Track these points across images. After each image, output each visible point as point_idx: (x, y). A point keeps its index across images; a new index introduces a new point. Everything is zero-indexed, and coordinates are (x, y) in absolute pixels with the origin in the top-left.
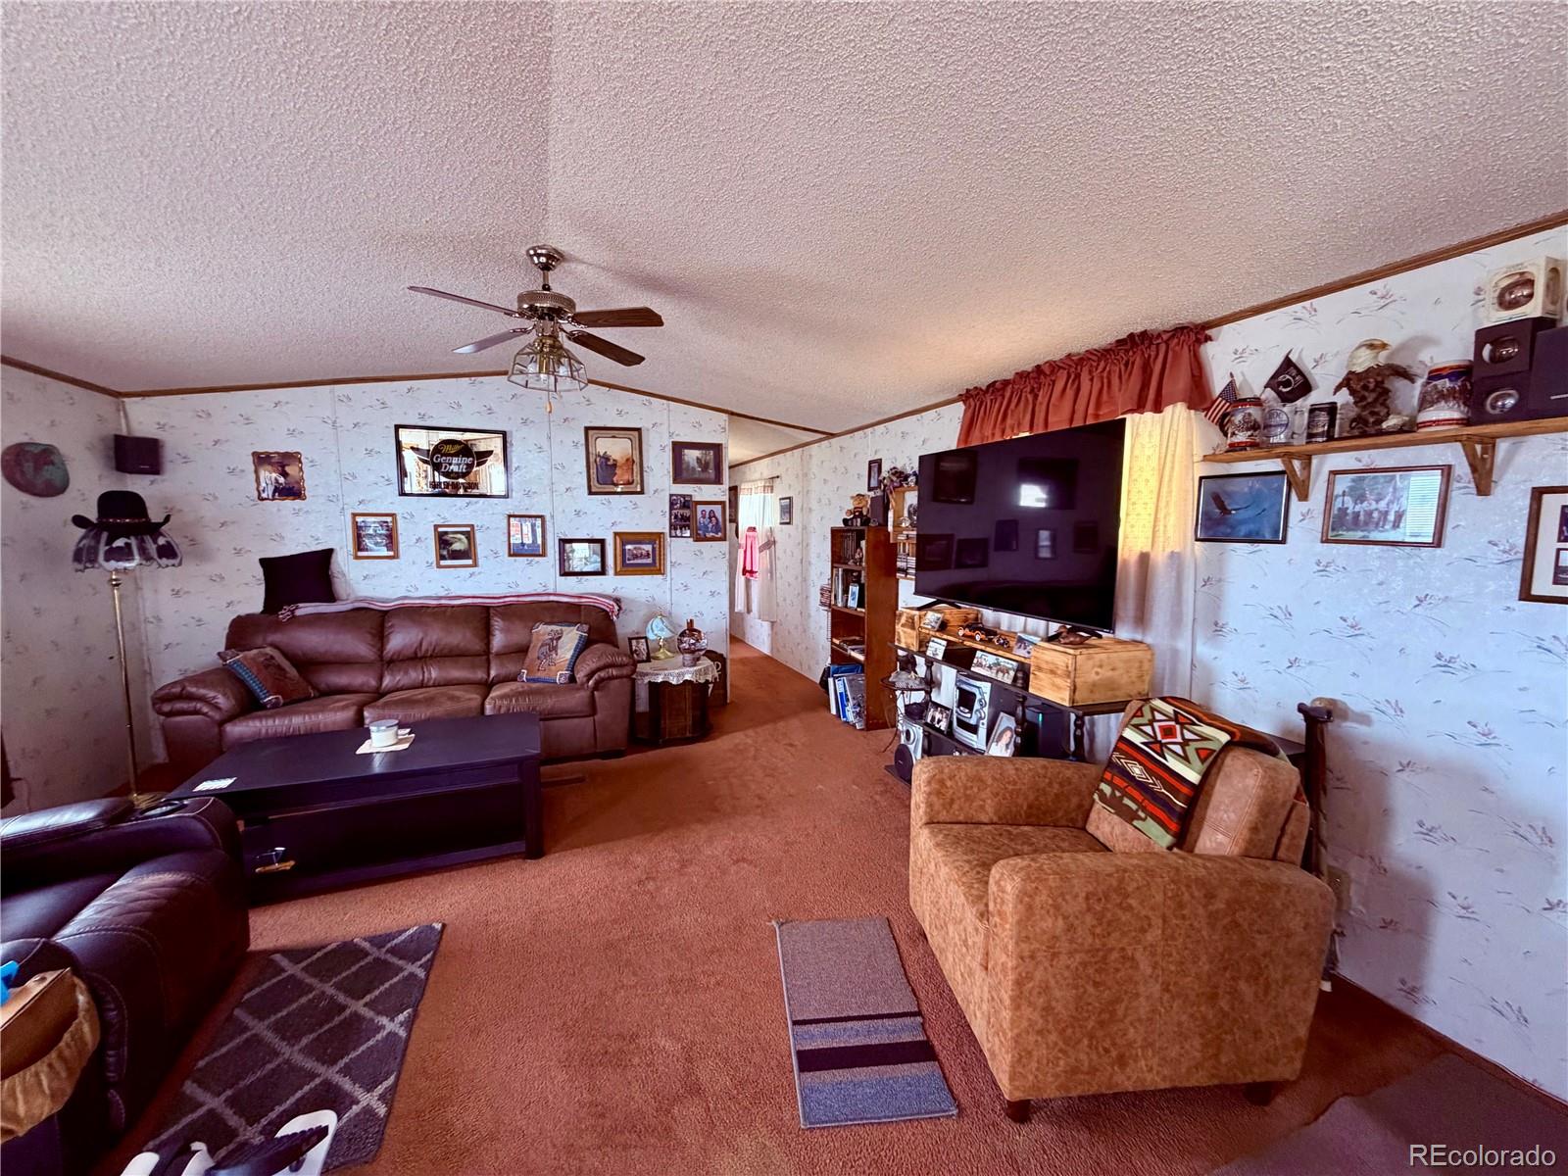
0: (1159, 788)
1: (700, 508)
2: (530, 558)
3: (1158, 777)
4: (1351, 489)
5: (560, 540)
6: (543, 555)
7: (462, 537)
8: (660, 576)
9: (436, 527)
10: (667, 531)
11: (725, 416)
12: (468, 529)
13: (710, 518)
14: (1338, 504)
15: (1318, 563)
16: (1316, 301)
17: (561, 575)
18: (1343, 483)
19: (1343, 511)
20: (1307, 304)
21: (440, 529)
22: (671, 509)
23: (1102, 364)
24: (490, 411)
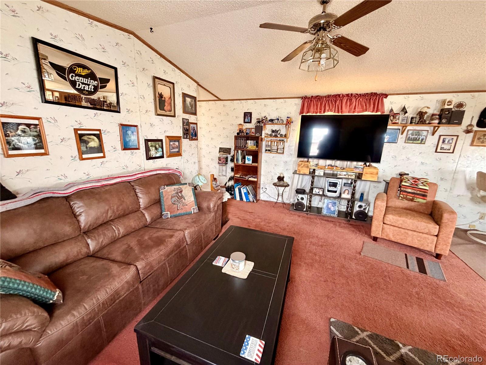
0: (418, 192)
1: (191, 125)
2: (132, 151)
3: (417, 190)
4: (412, 133)
5: (145, 140)
6: (138, 149)
7: (95, 138)
8: (180, 157)
9: (76, 130)
10: (182, 135)
11: (196, 84)
12: (98, 132)
13: (194, 130)
14: (409, 136)
15: (403, 147)
16: (409, 95)
17: (147, 159)
18: (410, 132)
19: (409, 137)
20: (407, 95)
21: (79, 132)
22: (183, 125)
23: (359, 98)
24: (104, 50)
